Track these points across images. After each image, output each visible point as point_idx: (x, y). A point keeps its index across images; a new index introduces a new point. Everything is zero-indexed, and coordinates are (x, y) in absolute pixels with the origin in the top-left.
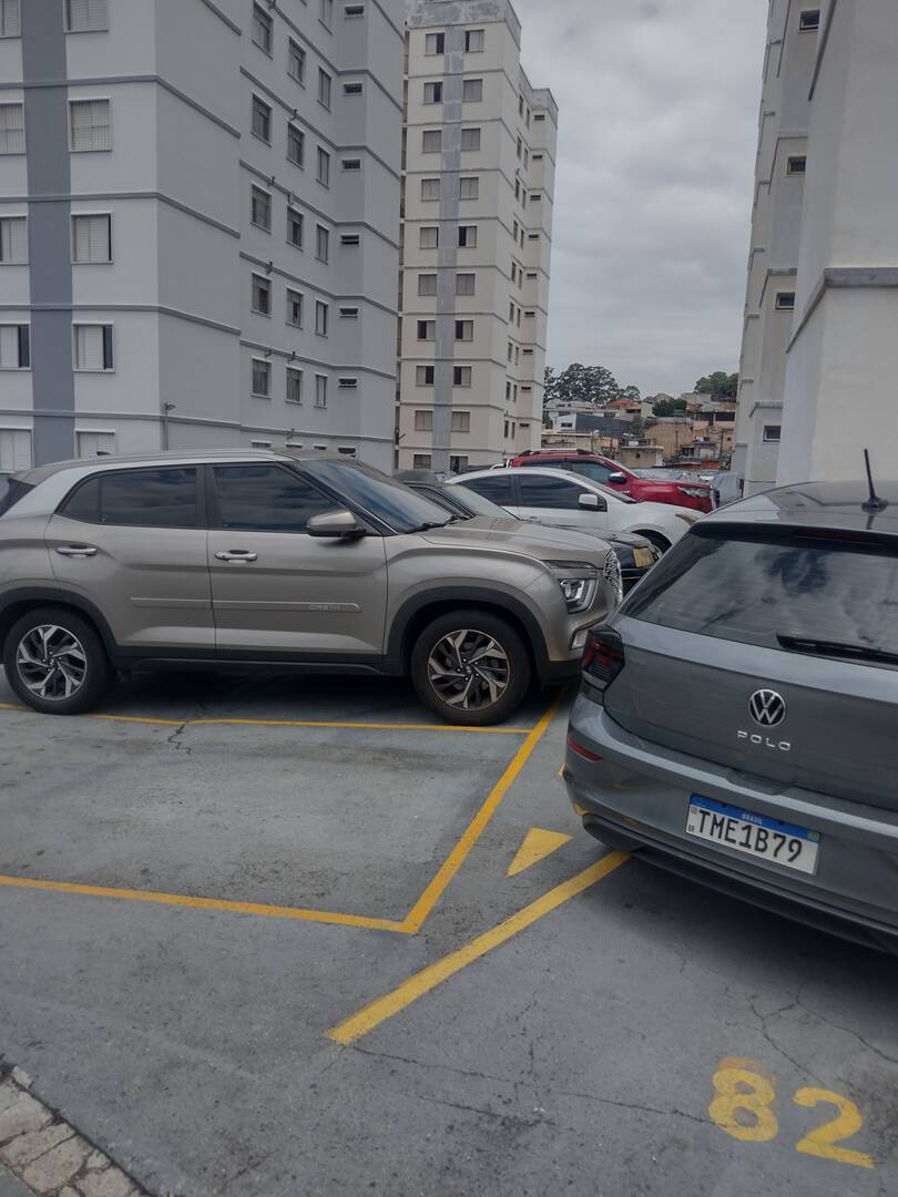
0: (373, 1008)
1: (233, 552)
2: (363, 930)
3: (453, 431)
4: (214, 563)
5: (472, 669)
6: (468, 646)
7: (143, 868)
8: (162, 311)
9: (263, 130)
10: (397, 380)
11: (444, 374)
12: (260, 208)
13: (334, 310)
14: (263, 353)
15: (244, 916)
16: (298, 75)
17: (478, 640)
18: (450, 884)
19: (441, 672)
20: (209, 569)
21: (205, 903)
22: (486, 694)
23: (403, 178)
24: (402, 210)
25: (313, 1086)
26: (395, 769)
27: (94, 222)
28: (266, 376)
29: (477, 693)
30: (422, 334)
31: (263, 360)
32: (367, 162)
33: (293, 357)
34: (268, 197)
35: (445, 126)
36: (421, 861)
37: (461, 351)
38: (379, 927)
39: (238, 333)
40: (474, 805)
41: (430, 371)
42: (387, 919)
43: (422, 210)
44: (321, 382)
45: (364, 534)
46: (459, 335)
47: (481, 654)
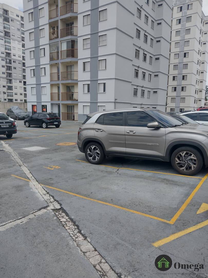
0: (163, 240)
1: (130, 131)
2: (160, 221)
3: (180, 102)
4: (126, 134)
5: (187, 161)
6: (186, 155)
7: (111, 199)
8: (115, 79)
9: (138, 36)
10: (167, 91)
11: (179, 89)
12: (137, 54)
13: (153, 75)
14: (136, 86)
15: (133, 213)
16: (147, 22)
17: (189, 154)
18: (181, 214)
19: (178, 161)
20: (125, 135)
21: (124, 209)
22: (191, 168)
23: (171, 43)
24: (170, 50)
25: (149, 255)
26: (167, 184)
27: (102, 61)
28: (137, 91)
29: (188, 168)
30: (174, 79)
31: (136, 88)
32: (162, 40)
33: (143, 87)
34: (139, 51)
35: (181, 29)
36: (174, 207)
37: (184, 83)
38: (164, 221)
39: (131, 82)
40: (187, 195)
41: (175, 88)
42: (166, 220)
43: (175, 50)
44: (149, 92)
45: (161, 127)
46: (183, 79)
47: (189, 158)
